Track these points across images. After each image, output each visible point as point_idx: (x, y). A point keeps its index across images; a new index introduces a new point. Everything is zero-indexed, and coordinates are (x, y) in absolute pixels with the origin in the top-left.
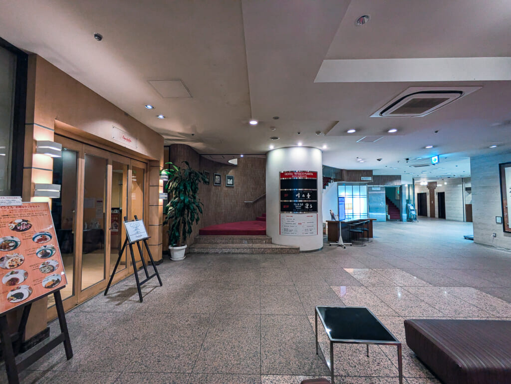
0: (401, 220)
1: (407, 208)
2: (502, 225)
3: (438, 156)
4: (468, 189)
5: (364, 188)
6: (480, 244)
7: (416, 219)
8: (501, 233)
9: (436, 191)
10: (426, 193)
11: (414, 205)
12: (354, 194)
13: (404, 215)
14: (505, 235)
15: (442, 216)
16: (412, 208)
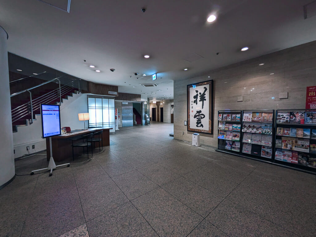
0: (142, 125)
1: (145, 116)
2: (187, 126)
3: (156, 74)
4: (172, 106)
5: (113, 101)
6: (177, 139)
7: (149, 123)
8: (186, 131)
9: (160, 107)
10: (155, 108)
11: (149, 115)
12: (103, 106)
13: (144, 121)
14: (188, 133)
15: (162, 121)
16: (147, 117)
